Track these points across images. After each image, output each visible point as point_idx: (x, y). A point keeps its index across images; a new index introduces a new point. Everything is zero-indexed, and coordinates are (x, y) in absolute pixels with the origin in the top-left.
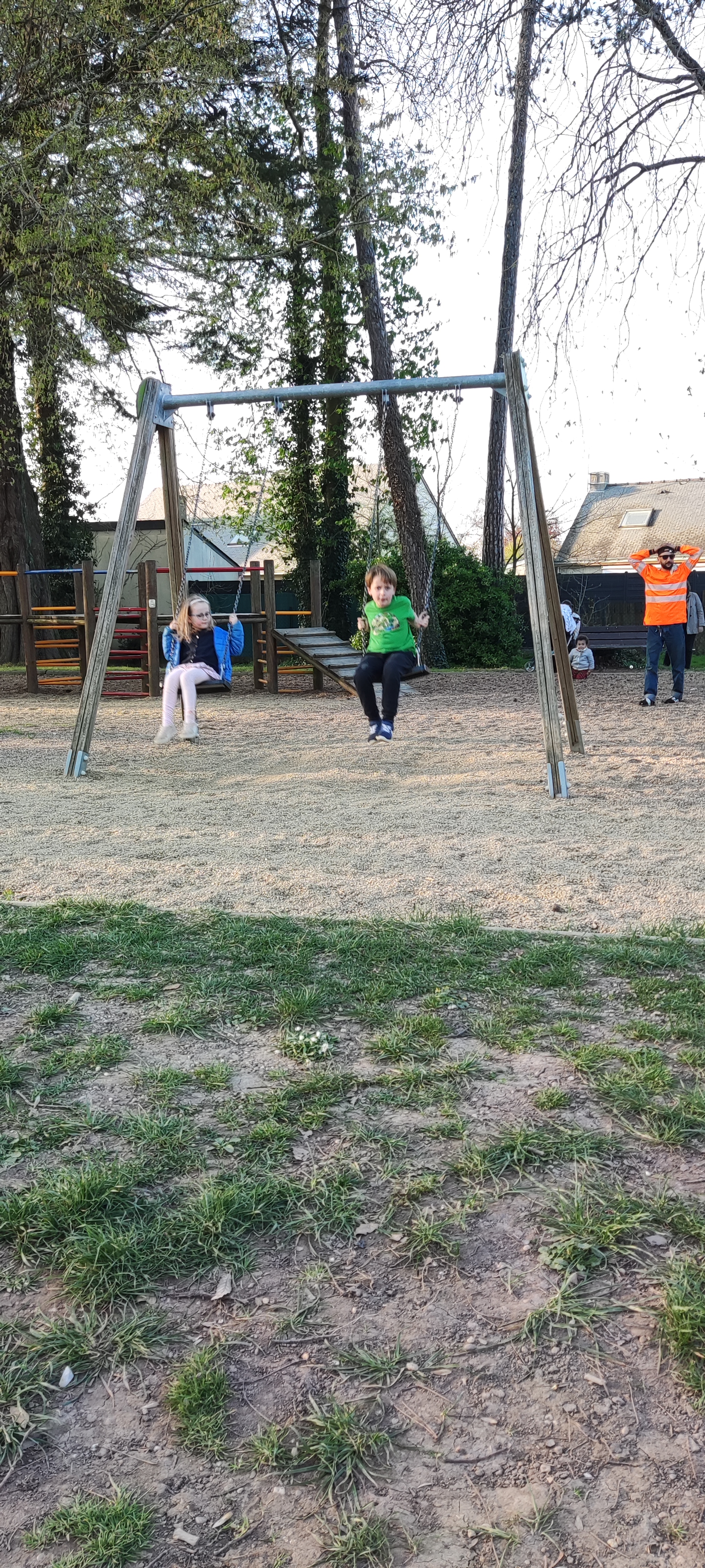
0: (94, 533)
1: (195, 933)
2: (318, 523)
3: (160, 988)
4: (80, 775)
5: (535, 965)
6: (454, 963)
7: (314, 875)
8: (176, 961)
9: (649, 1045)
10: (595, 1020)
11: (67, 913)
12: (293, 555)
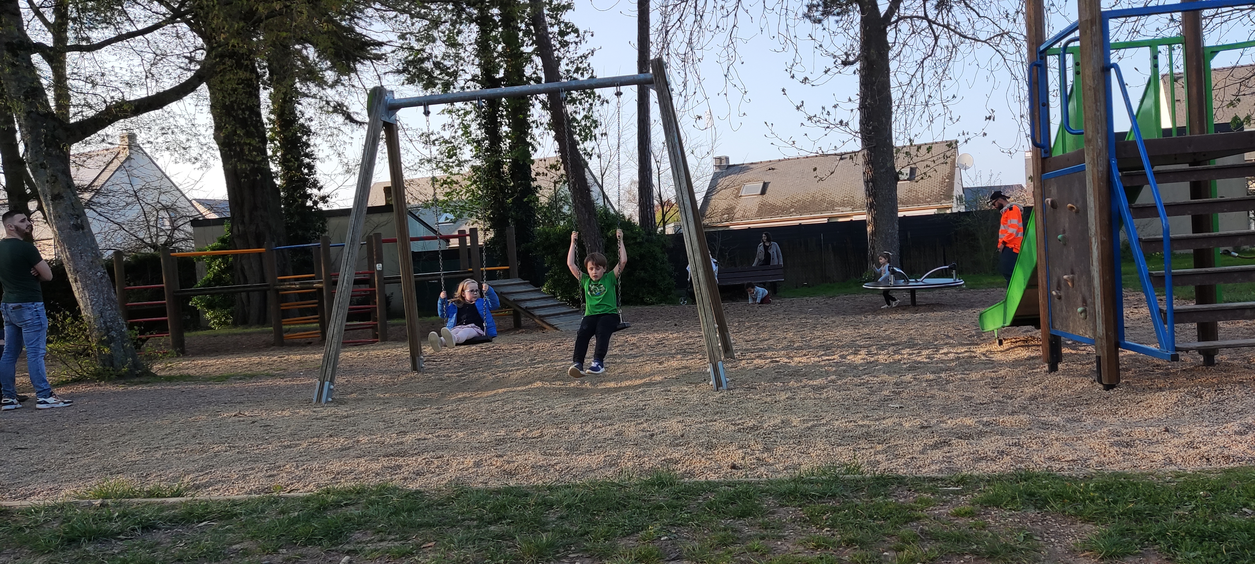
0: (327, 219)
1: (442, 505)
2: (509, 201)
3: (418, 547)
4: (327, 402)
5: (726, 503)
6: (660, 507)
7: (534, 457)
8: (429, 525)
9: (826, 552)
10: (779, 538)
11: (331, 498)
12: (491, 227)
